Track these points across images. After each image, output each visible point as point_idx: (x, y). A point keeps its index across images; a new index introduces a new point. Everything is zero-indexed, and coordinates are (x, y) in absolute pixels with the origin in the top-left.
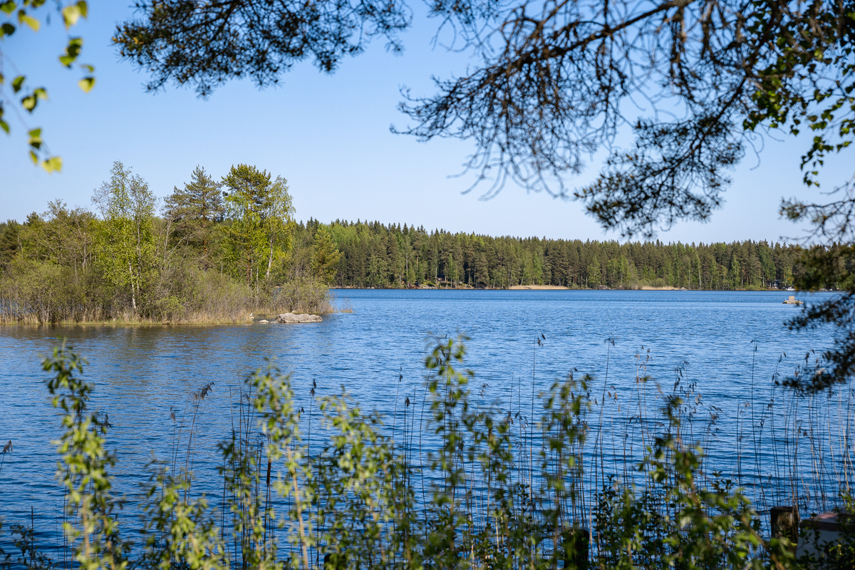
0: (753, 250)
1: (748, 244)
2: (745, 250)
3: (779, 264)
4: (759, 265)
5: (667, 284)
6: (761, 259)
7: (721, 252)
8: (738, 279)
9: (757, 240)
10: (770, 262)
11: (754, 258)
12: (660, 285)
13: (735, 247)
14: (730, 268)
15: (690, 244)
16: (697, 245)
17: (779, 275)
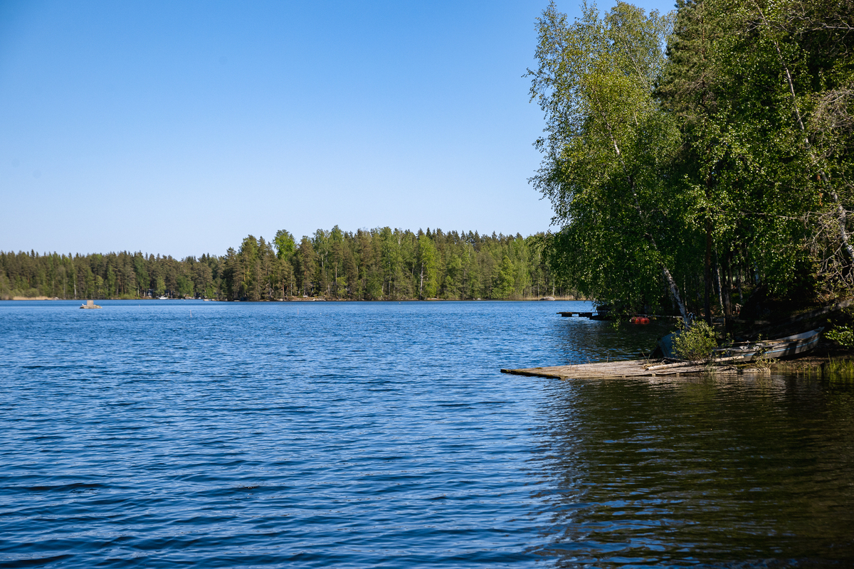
0: (128, 260)
1: (124, 255)
2: (120, 261)
3: (153, 274)
4: (133, 275)
5: (41, 294)
6: (135, 269)
7: (97, 262)
8: (113, 289)
9: (132, 251)
10: (145, 273)
11: (129, 269)
12: (33, 295)
13: (111, 258)
14: (105, 277)
15: (67, 255)
16: (74, 255)
17: (153, 284)
